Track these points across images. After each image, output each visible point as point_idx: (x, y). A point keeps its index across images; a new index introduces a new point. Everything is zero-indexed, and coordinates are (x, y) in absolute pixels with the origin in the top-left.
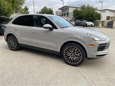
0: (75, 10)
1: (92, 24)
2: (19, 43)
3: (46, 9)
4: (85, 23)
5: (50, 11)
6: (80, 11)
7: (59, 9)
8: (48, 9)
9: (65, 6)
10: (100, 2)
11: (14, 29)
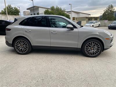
0: (46, 10)
1: (64, 25)
2: (32, 45)
3: (11, 9)
4: (59, 24)
5: (16, 10)
6: (51, 12)
7: (27, 9)
8: (13, 8)
9: (35, 6)
10: (70, 4)
11: (26, 31)
